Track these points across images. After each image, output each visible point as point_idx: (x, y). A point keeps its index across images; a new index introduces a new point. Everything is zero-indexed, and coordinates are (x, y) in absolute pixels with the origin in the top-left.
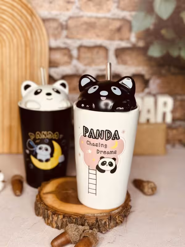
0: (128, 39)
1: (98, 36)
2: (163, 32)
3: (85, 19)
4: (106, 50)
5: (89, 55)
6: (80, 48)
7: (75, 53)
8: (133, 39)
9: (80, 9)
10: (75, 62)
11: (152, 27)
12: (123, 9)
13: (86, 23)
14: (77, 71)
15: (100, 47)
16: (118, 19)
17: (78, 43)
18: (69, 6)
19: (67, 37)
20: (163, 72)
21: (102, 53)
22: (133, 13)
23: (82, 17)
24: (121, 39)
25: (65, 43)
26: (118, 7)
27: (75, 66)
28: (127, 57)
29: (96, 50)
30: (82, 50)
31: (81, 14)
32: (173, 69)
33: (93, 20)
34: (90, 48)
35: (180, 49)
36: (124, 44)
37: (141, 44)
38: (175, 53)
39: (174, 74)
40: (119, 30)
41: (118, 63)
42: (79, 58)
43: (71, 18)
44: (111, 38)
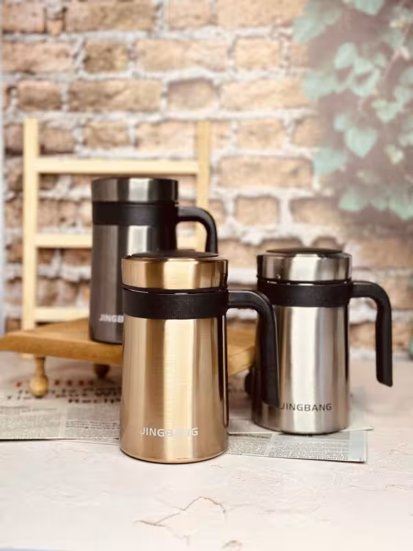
0: (309, 186)
1: (263, 182)
2: (361, 175)
3: (246, 159)
4: (277, 201)
5: (251, 209)
6: (238, 199)
7: (230, 207)
8: (316, 186)
9: (238, 145)
10: (230, 220)
11: (343, 168)
12: (300, 144)
13: (246, 165)
14: (234, 232)
15: (268, 197)
16: (293, 159)
17: (235, 192)
18: (223, 142)
19: (220, 184)
20: (366, 233)
21: (270, 206)
22: (316, 150)
23: (241, 156)
24: (299, 186)
25: (216, 193)
26: (292, 142)
27: (231, 226)
28: (308, 212)
29: (260, 203)
30: (242, 202)
31: (240, 151)
32: (379, 229)
33: (256, 161)
34: (253, 200)
35: (388, 199)
36: (303, 193)
37: (328, 192)
38: (381, 205)
39: (381, 236)
40: (295, 173)
41: (295, 221)
42: (236, 214)
43: (225, 158)
44: (283, 185)
